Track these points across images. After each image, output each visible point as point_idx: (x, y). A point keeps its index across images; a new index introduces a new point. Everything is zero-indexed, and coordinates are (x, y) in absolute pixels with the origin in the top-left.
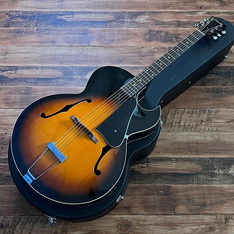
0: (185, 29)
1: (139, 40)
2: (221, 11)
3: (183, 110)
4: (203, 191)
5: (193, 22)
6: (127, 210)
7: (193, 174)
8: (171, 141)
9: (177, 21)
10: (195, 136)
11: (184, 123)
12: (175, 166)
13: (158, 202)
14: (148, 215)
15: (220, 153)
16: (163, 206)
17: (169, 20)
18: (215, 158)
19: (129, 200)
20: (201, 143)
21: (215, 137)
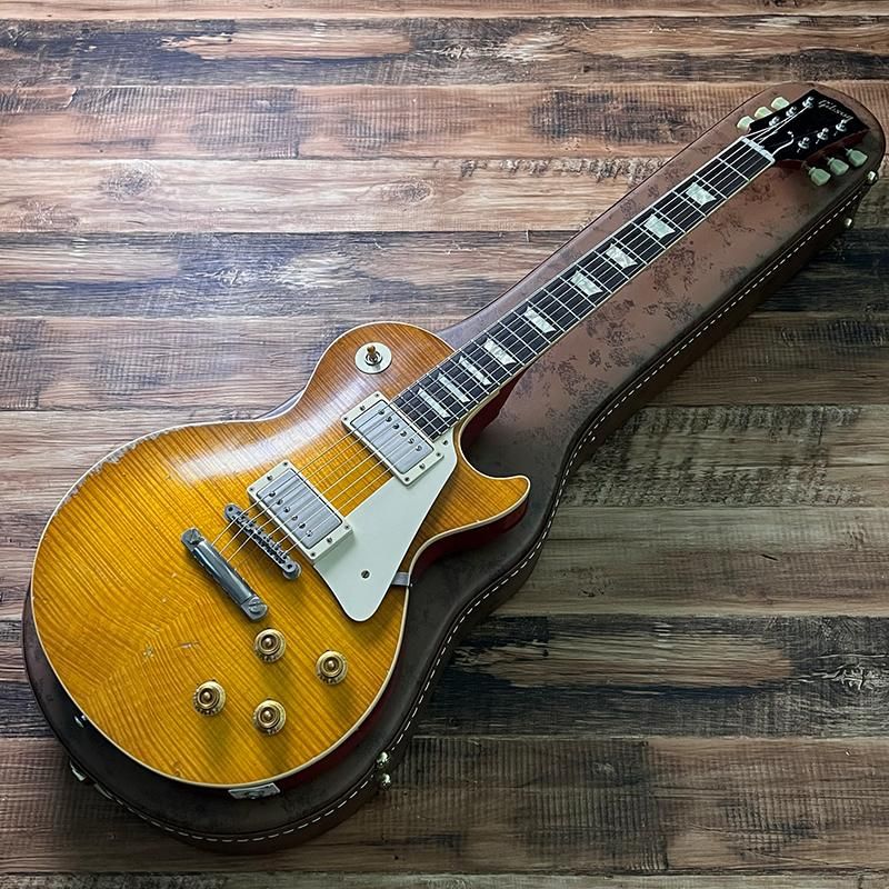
0: (712, 85)
1: (511, 131)
2: (865, 13)
3: (700, 411)
4: (794, 768)
5: (743, 57)
6: (448, 849)
7: (747, 691)
8: (647, 544)
9: (679, 56)
10: (759, 527)
11: (706, 469)
12: (667, 654)
13: (590, 816)
14: (544, 873)
15: (868, 596)
16: (611, 834)
17: (643, 51)
18: (849, 618)
19: (456, 805)
20: (781, 554)
21: (848, 527)
